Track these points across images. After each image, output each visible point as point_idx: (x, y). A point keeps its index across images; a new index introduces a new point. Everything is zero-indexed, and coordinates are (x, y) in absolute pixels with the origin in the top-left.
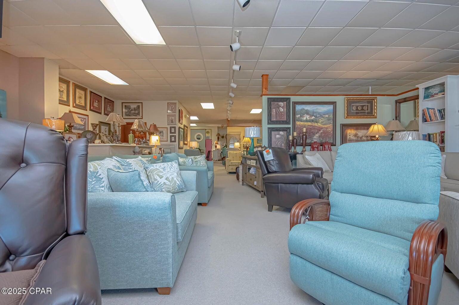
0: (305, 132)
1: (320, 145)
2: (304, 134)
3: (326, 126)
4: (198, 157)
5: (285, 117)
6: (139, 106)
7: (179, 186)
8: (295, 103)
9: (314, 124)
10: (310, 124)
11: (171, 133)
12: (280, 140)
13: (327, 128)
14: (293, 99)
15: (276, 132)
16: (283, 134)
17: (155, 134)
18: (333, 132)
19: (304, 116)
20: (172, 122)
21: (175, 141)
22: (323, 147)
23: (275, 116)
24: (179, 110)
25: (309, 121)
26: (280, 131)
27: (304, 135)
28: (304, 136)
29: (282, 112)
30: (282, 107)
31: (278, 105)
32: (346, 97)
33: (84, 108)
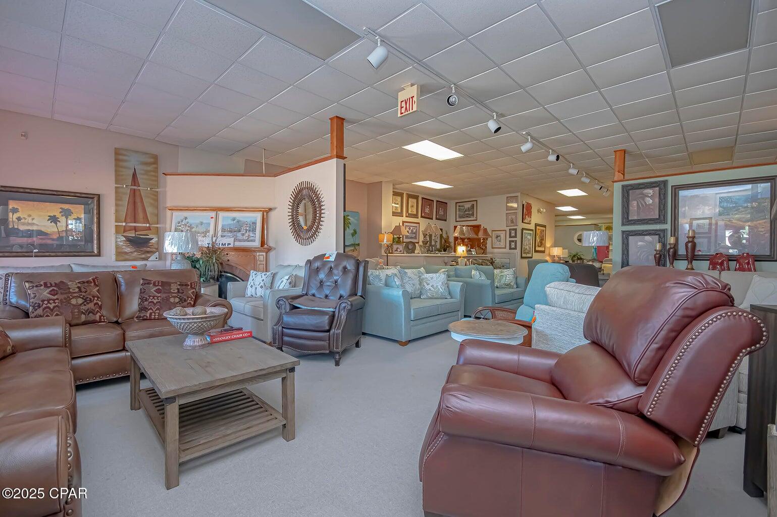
1: (727, 259)
2: (691, 239)
4: (506, 270)
5: (657, 212)
6: (474, 204)
7: (441, 292)
8: (677, 188)
11: (510, 237)
12: (646, 250)
14: (673, 181)
15: (638, 238)
16: (652, 239)
17: (462, 245)
18: (771, 234)
19: (697, 208)
20: (512, 222)
21: (515, 248)
22: (737, 263)
23: (636, 211)
24: (523, 205)
26: (646, 235)
28: (690, 244)
29: (650, 204)
30: (649, 197)
31: (643, 194)
33: (416, 216)
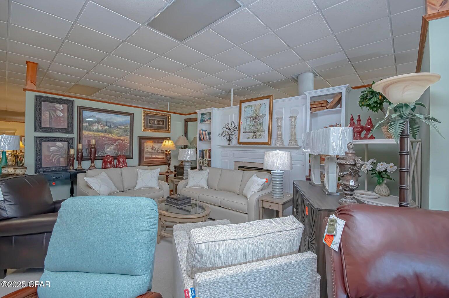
0: (93, 145)
1: (113, 159)
2: (93, 146)
3: (122, 138)
5: (66, 124)
8: (81, 109)
9: (108, 135)
10: (102, 134)
12: (57, 153)
13: (123, 140)
14: (78, 102)
15: (50, 143)
16: (62, 145)
18: (130, 145)
19: (94, 124)
22: (117, 161)
23: (48, 121)
25: (102, 131)
26: (58, 141)
27: (92, 148)
28: (93, 150)
29: (60, 117)
30: (60, 110)
31: (54, 107)
32: (144, 111)
